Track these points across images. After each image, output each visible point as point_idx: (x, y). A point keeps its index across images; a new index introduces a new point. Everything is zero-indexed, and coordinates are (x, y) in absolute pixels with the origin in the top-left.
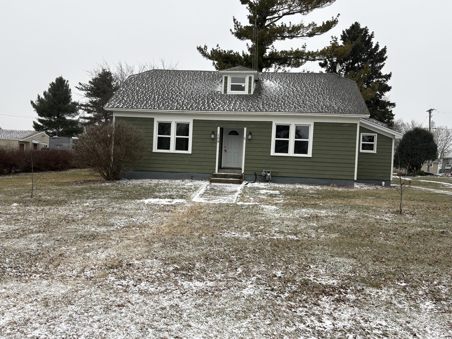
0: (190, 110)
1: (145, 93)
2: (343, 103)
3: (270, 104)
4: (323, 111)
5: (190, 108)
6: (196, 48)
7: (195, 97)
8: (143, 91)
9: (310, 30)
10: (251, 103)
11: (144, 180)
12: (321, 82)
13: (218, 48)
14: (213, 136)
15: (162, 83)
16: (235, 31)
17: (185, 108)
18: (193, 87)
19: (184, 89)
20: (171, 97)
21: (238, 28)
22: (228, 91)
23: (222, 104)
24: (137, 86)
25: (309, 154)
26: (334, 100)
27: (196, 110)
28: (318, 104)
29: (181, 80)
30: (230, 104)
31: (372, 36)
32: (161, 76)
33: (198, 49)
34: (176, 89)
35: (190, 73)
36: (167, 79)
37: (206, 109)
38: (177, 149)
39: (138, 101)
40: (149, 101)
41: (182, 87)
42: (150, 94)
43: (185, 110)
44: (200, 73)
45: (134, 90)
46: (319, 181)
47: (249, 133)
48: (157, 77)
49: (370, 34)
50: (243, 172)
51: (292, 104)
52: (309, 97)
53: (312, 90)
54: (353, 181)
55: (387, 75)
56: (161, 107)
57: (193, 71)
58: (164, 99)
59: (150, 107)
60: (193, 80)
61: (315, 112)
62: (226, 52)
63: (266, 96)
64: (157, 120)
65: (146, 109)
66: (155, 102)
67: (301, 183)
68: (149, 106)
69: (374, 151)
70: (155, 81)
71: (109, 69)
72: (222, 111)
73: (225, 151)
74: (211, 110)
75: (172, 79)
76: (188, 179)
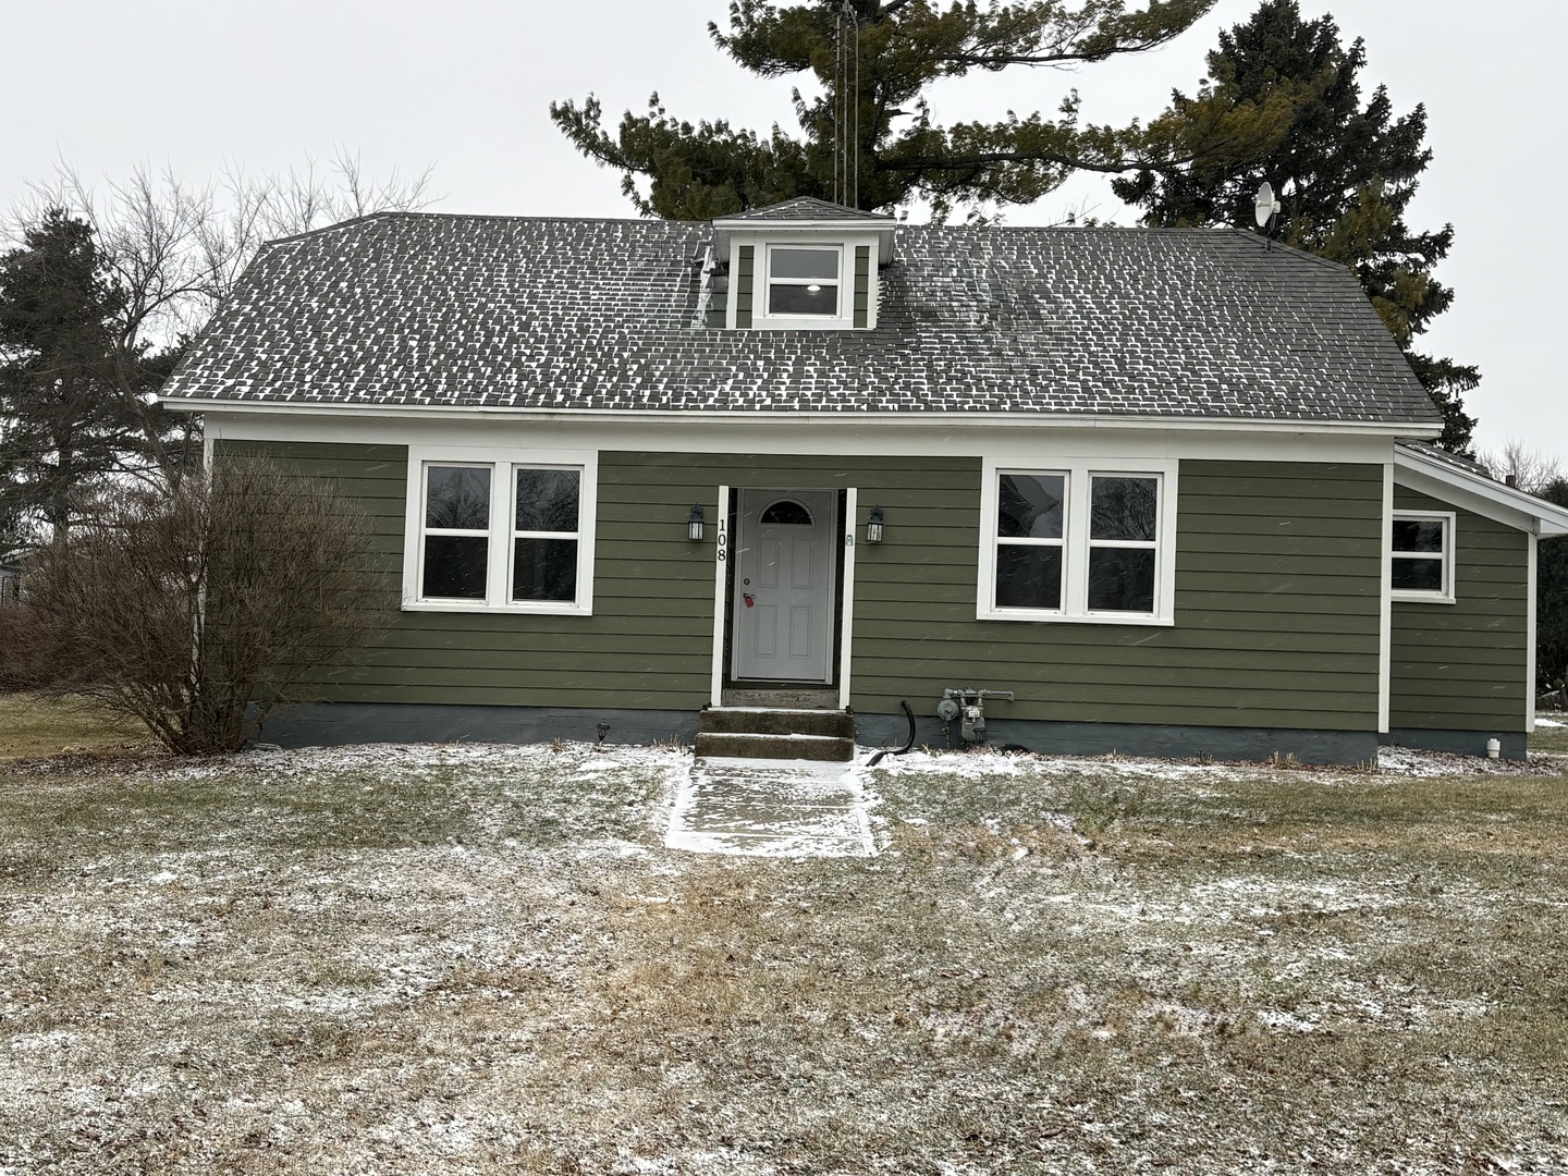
0: (585, 406)
1: (356, 327)
2: (1307, 370)
3: (965, 374)
4: (1221, 408)
5: (584, 395)
6: (549, 113)
7: (599, 343)
8: (341, 318)
9: (1093, 30)
10: (877, 373)
11: (367, 749)
12: (1188, 273)
13: (655, 109)
14: (696, 531)
15: (431, 277)
16: (737, 32)
17: (560, 398)
18: (586, 298)
19: (542, 306)
20: (485, 345)
21: (750, 19)
22: (755, 316)
23: (736, 376)
24: (312, 294)
25: (1163, 613)
26: (1263, 353)
27: (616, 407)
28: (1194, 372)
29: (523, 263)
30: (772, 375)
31: (1355, 59)
32: (418, 242)
33: (556, 114)
34: (501, 308)
35: (561, 230)
36: (454, 258)
37: (664, 401)
38: (521, 592)
39: (328, 363)
40: (383, 367)
41: (533, 297)
42: (382, 331)
43: (562, 405)
44: (606, 229)
45: (301, 313)
46: (1209, 739)
47: (873, 513)
48: (403, 249)
49: (1345, 47)
50: (845, 699)
51: (1072, 377)
52: (1145, 343)
53: (1152, 309)
54: (1373, 739)
55: (1433, 238)
56: (444, 394)
57: (571, 222)
58: (451, 355)
59: (390, 393)
60: (578, 261)
61: (1189, 414)
62: (695, 133)
63: (940, 338)
64: (423, 455)
65: (370, 402)
66: (410, 371)
67: (1131, 752)
68: (385, 389)
69: (1446, 594)
70: (396, 270)
71: (89, 210)
72: (740, 408)
73: (749, 601)
74: (686, 408)
75: (476, 260)
76: (582, 738)
